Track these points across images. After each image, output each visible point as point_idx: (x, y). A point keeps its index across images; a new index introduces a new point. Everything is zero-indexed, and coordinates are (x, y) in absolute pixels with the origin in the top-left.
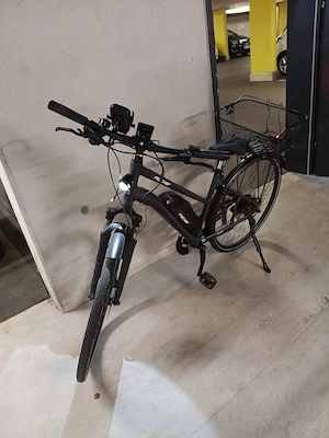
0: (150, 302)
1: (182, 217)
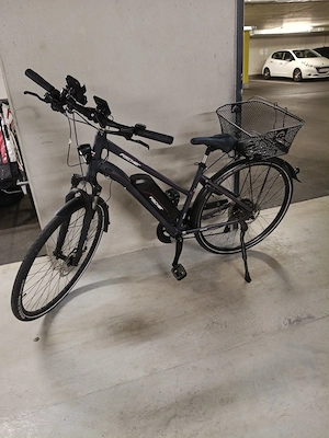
0: (125, 280)
1: (154, 201)
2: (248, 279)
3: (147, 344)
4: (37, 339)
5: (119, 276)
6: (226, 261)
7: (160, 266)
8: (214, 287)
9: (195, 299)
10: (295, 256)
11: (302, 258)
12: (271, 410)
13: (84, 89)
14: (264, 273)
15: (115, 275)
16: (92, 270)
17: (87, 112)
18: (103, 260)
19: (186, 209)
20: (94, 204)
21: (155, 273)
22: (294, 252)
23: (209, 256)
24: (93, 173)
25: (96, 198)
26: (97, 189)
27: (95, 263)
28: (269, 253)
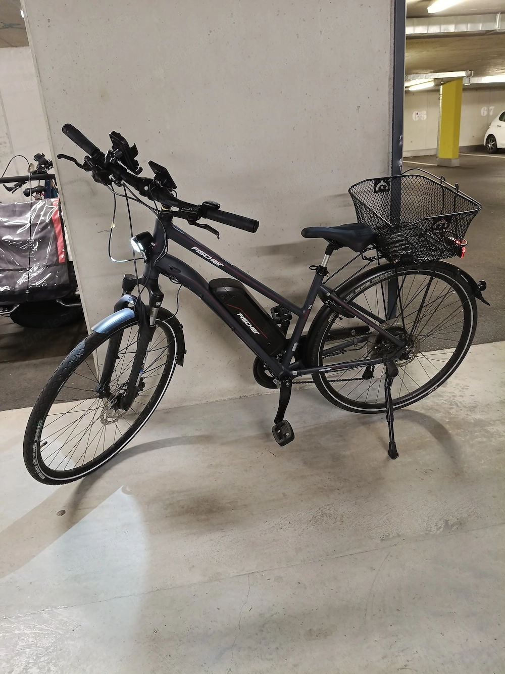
0: (206, 439)
1: (245, 320)
2: (393, 453)
3: (216, 536)
4: (63, 512)
5: (198, 433)
6: (364, 424)
7: (261, 424)
8: (337, 460)
9: (303, 477)
10: (479, 423)
11: (489, 428)
12: (384, 657)
13: (134, 151)
14: (421, 446)
15: (191, 431)
16: (162, 421)
17: (139, 184)
18: (179, 409)
19: (297, 338)
20: (152, 320)
21: (252, 432)
22: (478, 416)
23: (339, 414)
24: (153, 274)
25: (155, 310)
26: (157, 297)
27: (167, 412)
28: (437, 416)
